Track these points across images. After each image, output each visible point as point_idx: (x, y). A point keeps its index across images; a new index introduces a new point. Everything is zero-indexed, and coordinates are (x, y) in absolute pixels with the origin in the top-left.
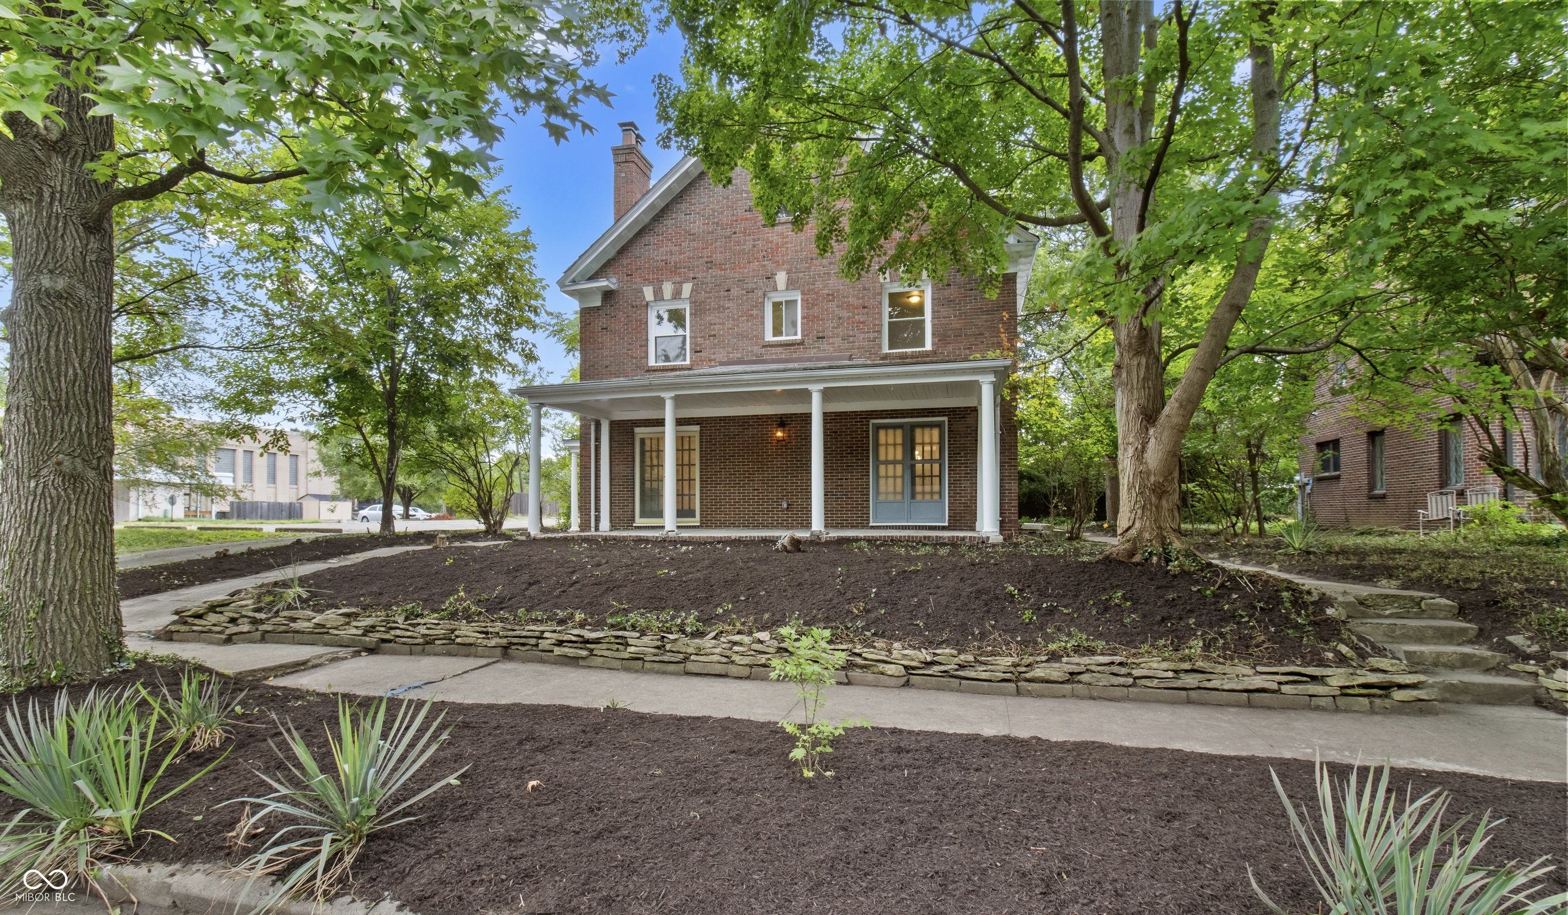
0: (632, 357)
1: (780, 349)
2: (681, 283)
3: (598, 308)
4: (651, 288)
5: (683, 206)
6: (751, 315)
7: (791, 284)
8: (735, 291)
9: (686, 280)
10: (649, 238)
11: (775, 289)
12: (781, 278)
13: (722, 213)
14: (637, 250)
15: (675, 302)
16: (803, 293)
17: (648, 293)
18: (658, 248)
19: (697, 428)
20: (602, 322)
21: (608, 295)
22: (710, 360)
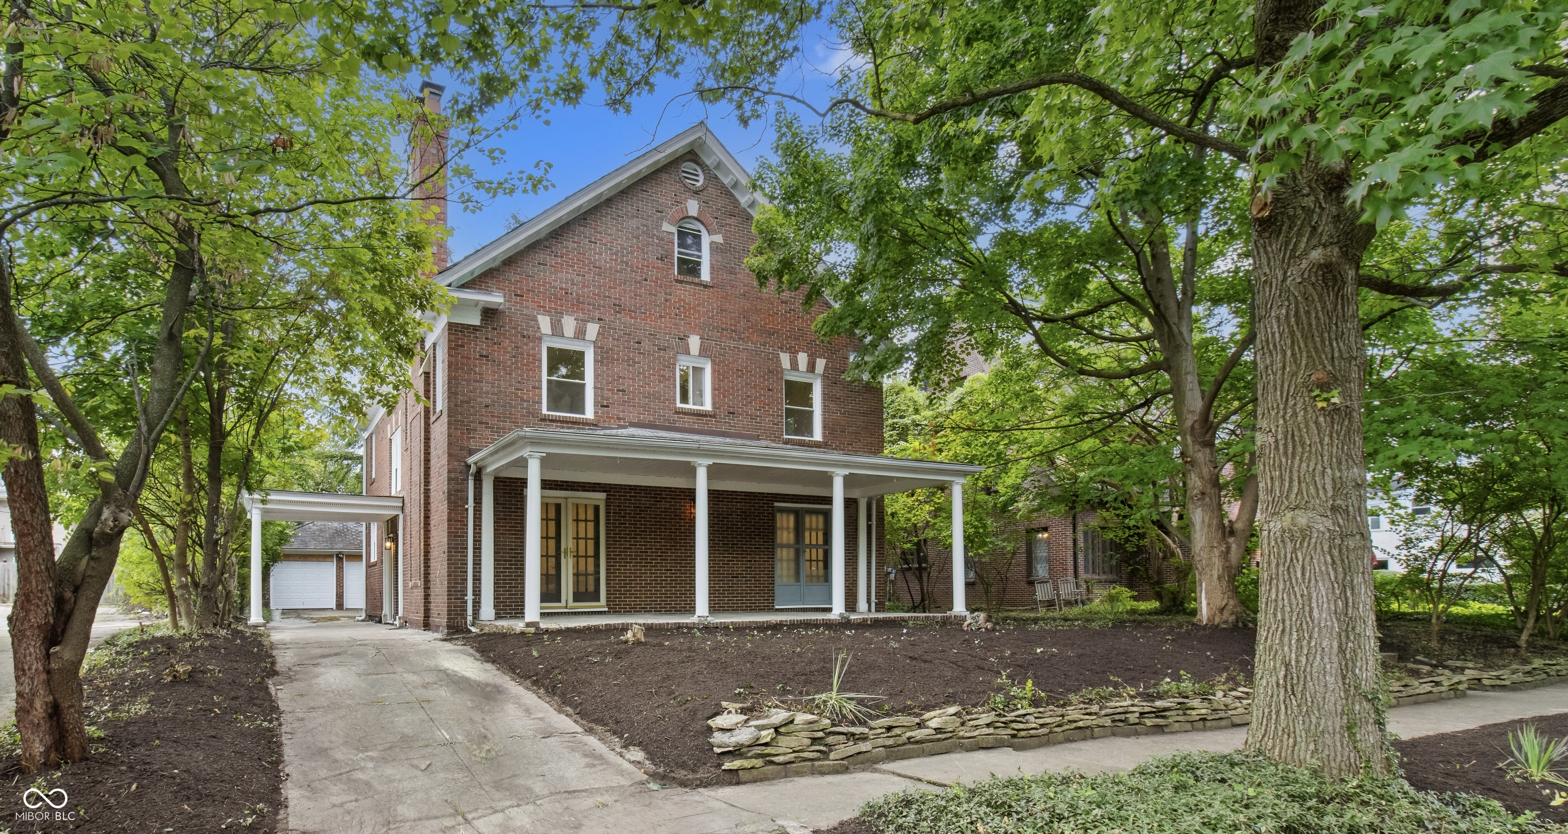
0: (522, 399)
1: (694, 419)
2: (585, 321)
3: (475, 328)
4: (548, 318)
5: (588, 231)
6: (663, 376)
7: (704, 352)
8: (646, 345)
9: (592, 320)
10: (541, 256)
11: (687, 352)
12: (694, 342)
13: (632, 253)
14: (529, 267)
15: (576, 342)
16: (714, 363)
17: (544, 323)
18: (556, 272)
19: (603, 496)
20: (481, 347)
21: (489, 313)
22: (619, 419)
